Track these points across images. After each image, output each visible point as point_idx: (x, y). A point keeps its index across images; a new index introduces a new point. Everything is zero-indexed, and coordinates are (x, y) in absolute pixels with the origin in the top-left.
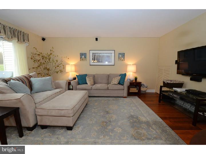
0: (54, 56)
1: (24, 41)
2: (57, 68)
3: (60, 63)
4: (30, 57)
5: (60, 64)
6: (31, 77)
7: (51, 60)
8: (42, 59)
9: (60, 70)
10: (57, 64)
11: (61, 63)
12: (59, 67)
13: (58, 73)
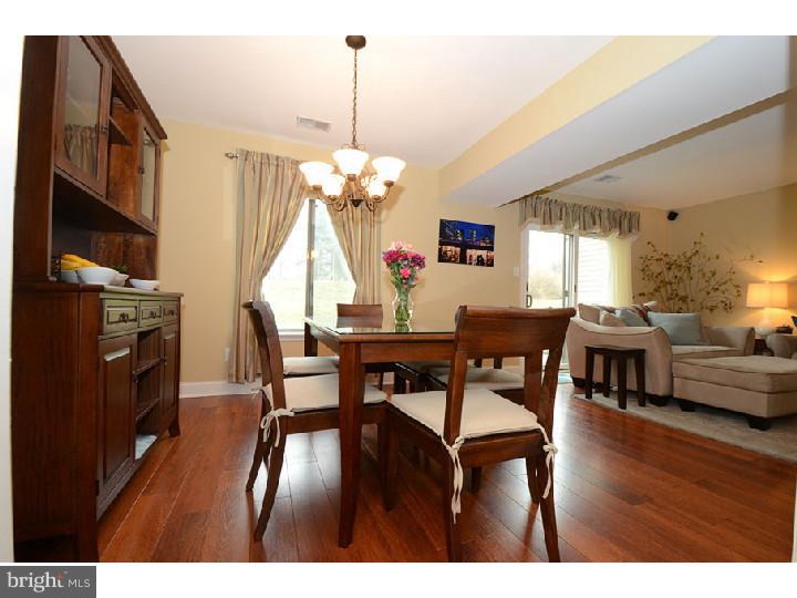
0: (704, 257)
1: (630, 231)
2: (713, 294)
3: (728, 277)
4: (641, 267)
5: (726, 283)
6: (648, 309)
7: (694, 270)
8: (665, 271)
9: (722, 302)
10: (713, 282)
11: (731, 280)
12: (718, 293)
13: (715, 311)
